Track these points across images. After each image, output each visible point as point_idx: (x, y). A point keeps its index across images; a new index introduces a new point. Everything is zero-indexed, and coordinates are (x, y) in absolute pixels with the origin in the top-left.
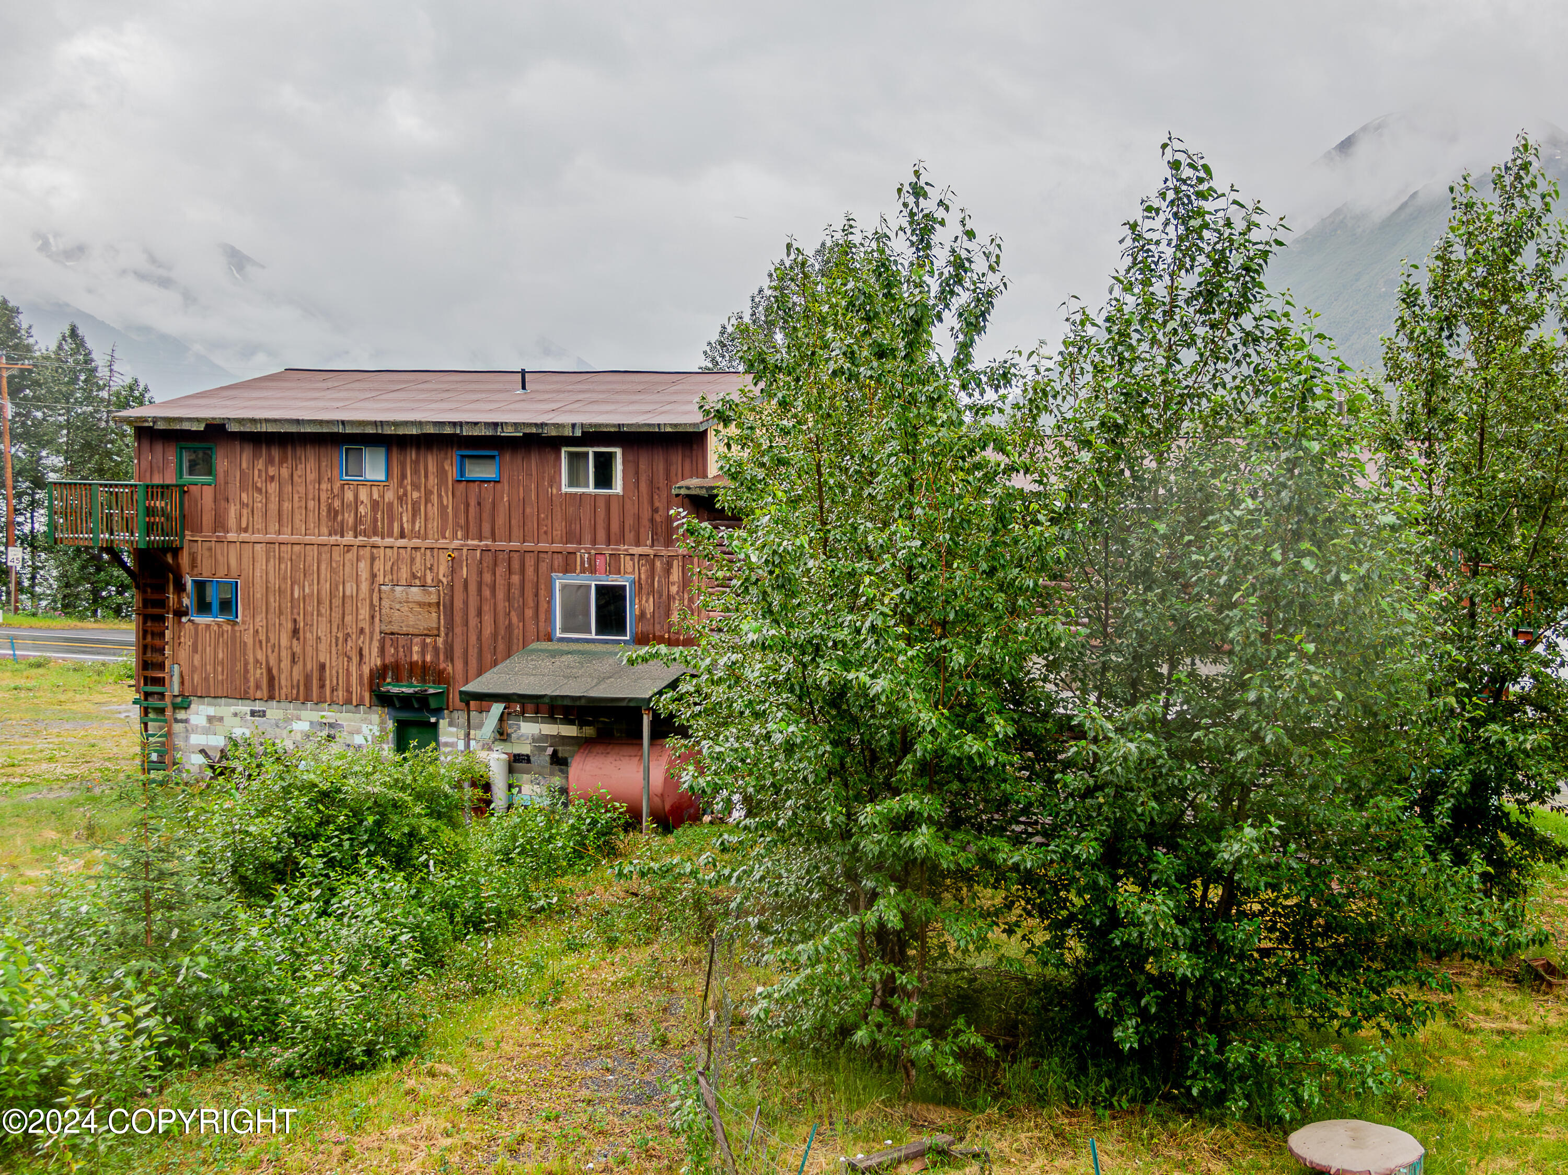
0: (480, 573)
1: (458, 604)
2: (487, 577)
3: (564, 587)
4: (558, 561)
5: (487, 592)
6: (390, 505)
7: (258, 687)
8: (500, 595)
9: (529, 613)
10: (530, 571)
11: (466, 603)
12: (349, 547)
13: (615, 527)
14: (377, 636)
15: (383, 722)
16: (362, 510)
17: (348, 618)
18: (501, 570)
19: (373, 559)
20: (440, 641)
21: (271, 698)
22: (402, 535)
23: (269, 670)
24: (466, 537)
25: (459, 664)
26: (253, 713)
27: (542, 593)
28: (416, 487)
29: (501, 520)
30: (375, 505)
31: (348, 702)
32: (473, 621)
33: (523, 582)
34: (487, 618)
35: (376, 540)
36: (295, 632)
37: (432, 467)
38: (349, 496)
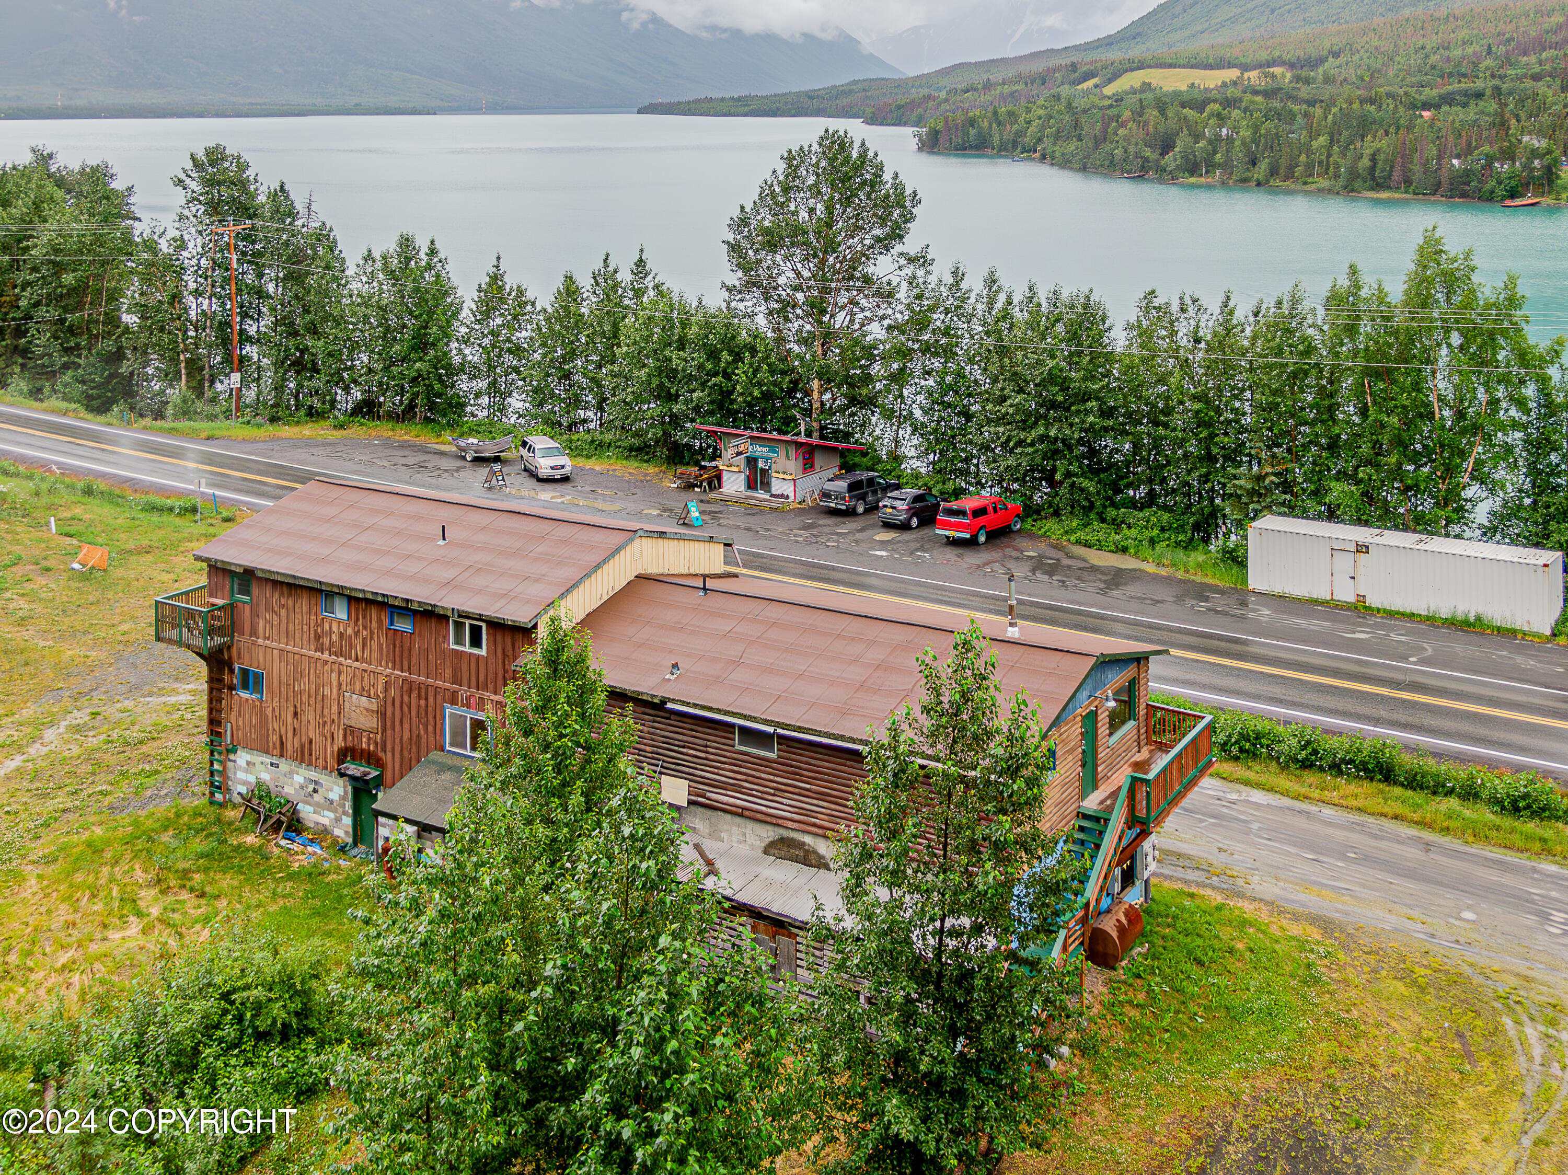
0: (402, 696)
1: (389, 713)
2: (406, 698)
3: (451, 714)
4: (448, 695)
5: (406, 709)
6: (350, 636)
7: (275, 748)
8: (414, 713)
9: (430, 728)
10: (431, 700)
11: (393, 714)
12: (326, 662)
13: (482, 678)
14: (342, 727)
15: (345, 787)
16: (334, 636)
17: (326, 711)
18: (414, 695)
19: (340, 673)
20: (379, 737)
21: (282, 756)
22: (357, 660)
23: (281, 737)
24: (394, 668)
25: (389, 755)
26: (272, 764)
27: (438, 717)
28: (365, 628)
29: (414, 660)
30: (341, 635)
31: (325, 768)
32: (398, 728)
33: (427, 706)
34: (406, 726)
35: (342, 659)
36: (296, 714)
37: (374, 616)
38: (327, 627)
